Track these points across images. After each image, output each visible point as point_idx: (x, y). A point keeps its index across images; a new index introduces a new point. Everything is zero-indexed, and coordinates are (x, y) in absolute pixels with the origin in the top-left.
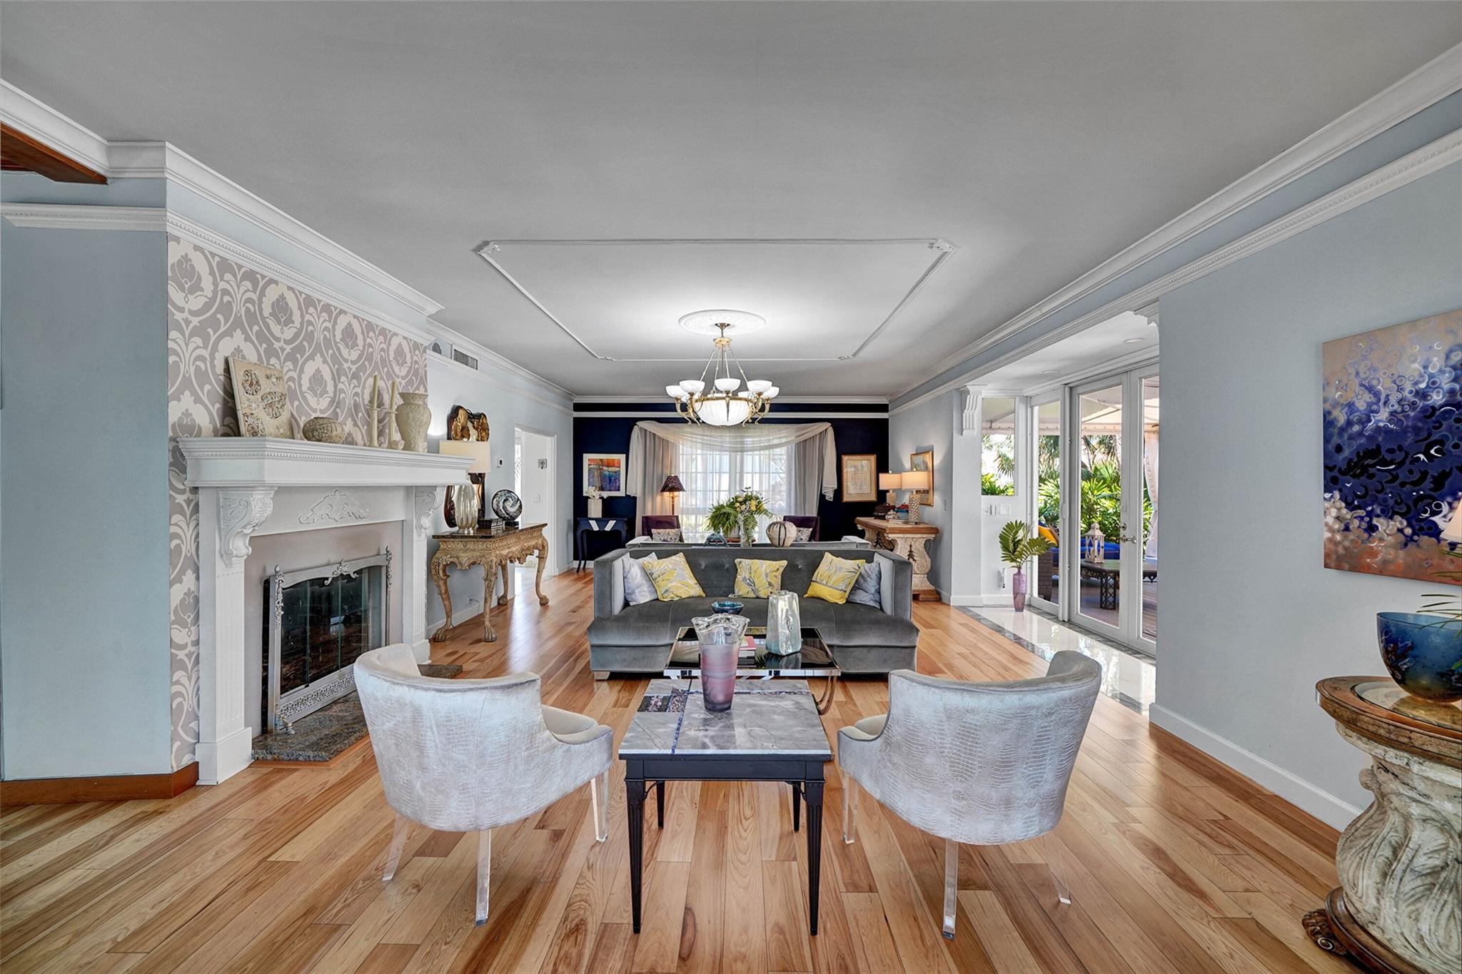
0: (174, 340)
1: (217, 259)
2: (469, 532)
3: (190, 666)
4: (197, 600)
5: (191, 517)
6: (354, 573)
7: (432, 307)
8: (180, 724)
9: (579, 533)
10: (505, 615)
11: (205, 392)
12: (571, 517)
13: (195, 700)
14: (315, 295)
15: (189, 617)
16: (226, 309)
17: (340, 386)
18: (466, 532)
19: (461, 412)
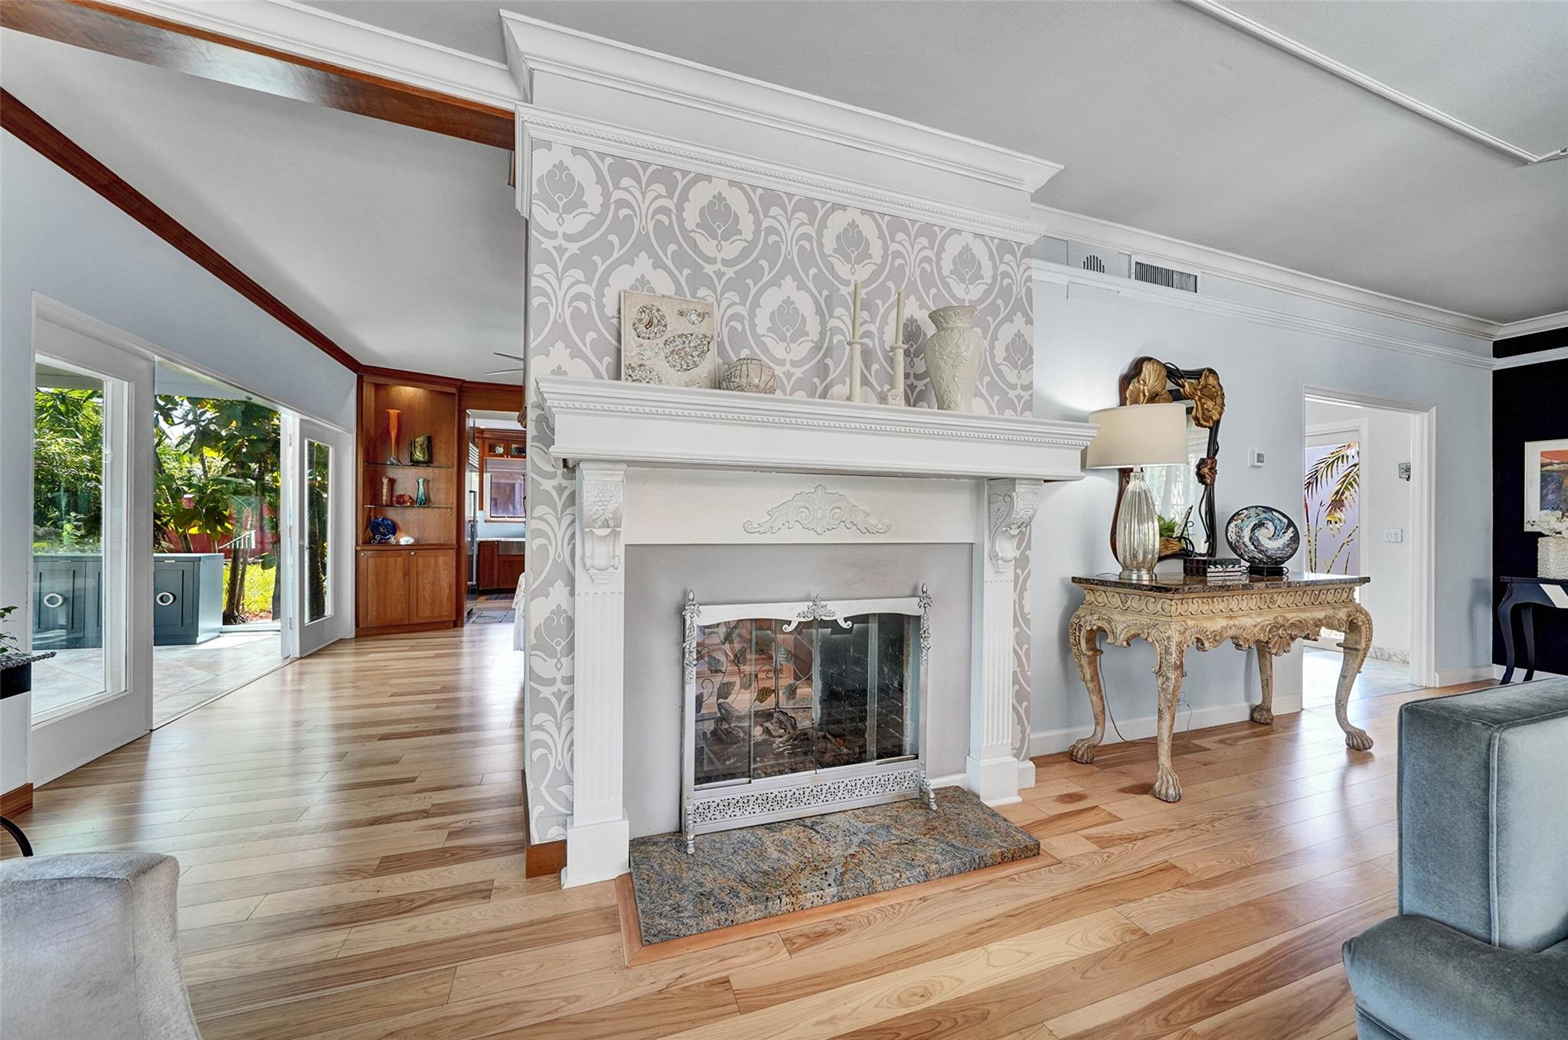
0: (541, 277)
1: (609, 160)
2: (1139, 578)
3: (559, 710)
4: (571, 622)
5: (563, 511)
6: (846, 620)
7: (1037, 171)
8: (545, 782)
9: (1507, 607)
10: (1268, 743)
11: (588, 340)
12: (1488, 574)
13: (567, 757)
14: (780, 187)
15: (559, 643)
16: (623, 228)
17: (833, 323)
18: (1135, 577)
19: (1147, 368)
